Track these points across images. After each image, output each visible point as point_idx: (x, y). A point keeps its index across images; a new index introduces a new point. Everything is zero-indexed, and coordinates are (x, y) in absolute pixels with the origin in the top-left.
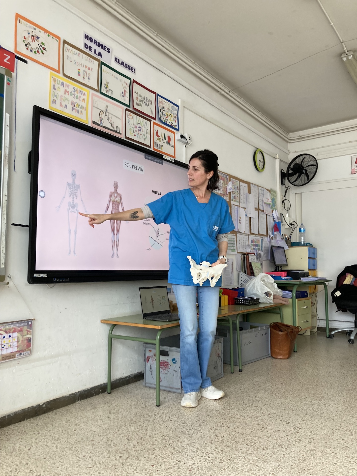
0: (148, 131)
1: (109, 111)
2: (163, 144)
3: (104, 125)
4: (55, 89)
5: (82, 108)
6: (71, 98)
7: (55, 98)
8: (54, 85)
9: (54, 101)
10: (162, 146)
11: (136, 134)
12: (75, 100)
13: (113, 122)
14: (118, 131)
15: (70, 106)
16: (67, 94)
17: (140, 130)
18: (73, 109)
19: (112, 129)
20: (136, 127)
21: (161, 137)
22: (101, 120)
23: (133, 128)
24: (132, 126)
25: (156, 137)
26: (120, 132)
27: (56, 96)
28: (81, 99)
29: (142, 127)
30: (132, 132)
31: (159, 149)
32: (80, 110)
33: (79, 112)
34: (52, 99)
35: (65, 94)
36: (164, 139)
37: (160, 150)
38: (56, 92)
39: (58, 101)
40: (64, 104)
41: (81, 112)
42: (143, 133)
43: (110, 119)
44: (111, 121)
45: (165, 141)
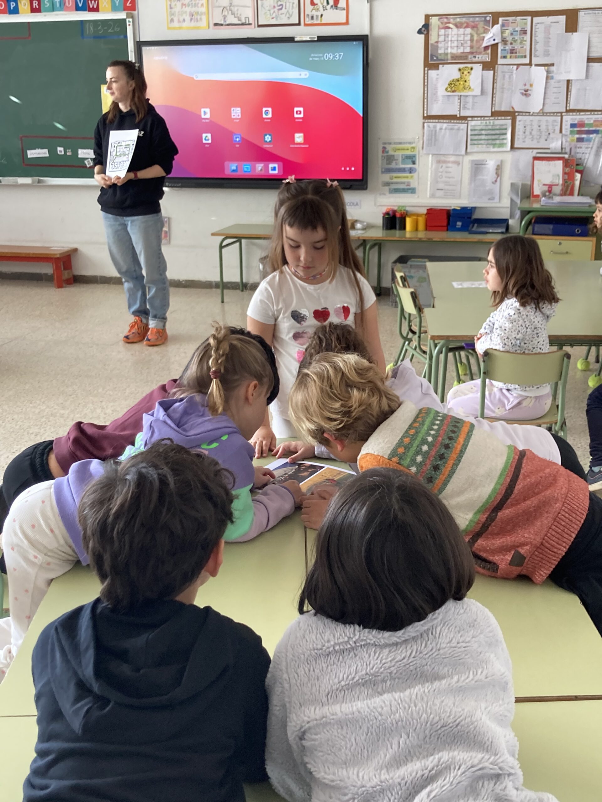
0: (295, 5)
1: (233, 4)
2: (324, 13)
3: (228, 23)
4: (171, 8)
5: (202, 14)
6: (188, 9)
7: (172, 17)
8: (170, 5)
9: (172, 20)
10: (322, 15)
11: (274, 15)
12: (194, 10)
13: (240, 15)
14: (247, 23)
15: (188, 18)
16: (184, 7)
17: (281, 9)
18: (191, 20)
19: (240, 22)
20: (274, 7)
21: (320, 4)
22: (225, 19)
23: (269, 10)
24: (268, 8)
25: (309, 7)
26: (250, 22)
27: (173, 14)
28: (200, 5)
29: (284, 4)
30: (269, 16)
31: (316, 22)
32: (199, 17)
33: (199, 19)
34: (170, 19)
35: (182, 8)
36: (325, 4)
37: (319, 22)
38: (173, 10)
39: (176, 19)
40: (181, 19)
41: (201, 19)
42: (286, 10)
43: (236, 13)
44: (237, 14)
45: (329, 7)
